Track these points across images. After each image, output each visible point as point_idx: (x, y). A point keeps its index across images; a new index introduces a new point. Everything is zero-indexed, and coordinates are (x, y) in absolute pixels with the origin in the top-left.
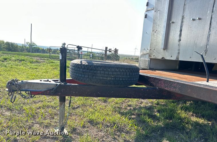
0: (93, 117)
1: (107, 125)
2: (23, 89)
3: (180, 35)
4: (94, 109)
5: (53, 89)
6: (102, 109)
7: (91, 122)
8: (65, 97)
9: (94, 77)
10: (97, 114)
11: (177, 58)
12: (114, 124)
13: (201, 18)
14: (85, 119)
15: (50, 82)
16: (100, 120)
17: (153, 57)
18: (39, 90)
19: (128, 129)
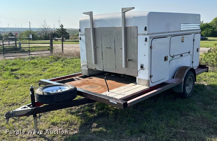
0: (54, 120)
1: (63, 123)
2: (14, 115)
3: (102, 56)
4: (53, 115)
5: (30, 112)
6: (59, 113)
7: (53, 124)
8: (36, 115)
9: (52, 101)
10: (56, 118)
11: (103, 70)
12: (68, 121)
13: (111, 47)
14: (49, 123)
15: (27, 108)
16: (58, 122)
17: (89, 68)
18: (23, 114)
19: (76, 122)
